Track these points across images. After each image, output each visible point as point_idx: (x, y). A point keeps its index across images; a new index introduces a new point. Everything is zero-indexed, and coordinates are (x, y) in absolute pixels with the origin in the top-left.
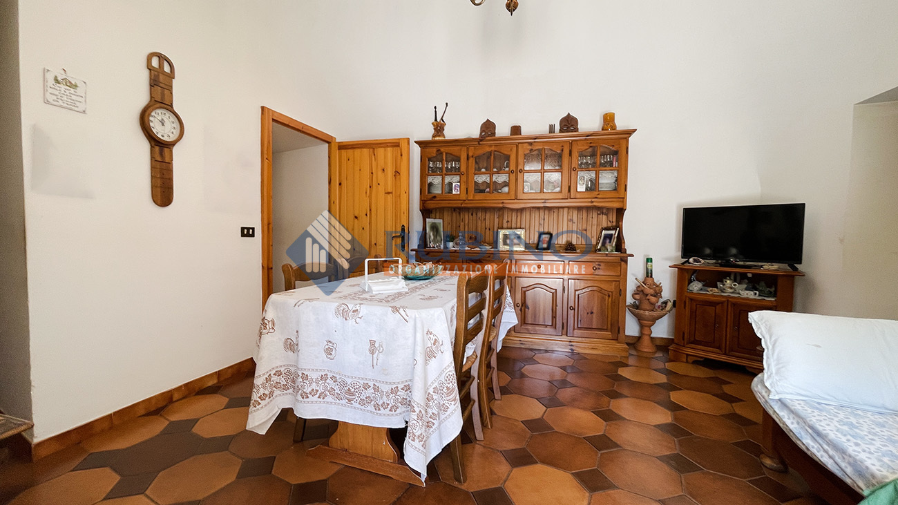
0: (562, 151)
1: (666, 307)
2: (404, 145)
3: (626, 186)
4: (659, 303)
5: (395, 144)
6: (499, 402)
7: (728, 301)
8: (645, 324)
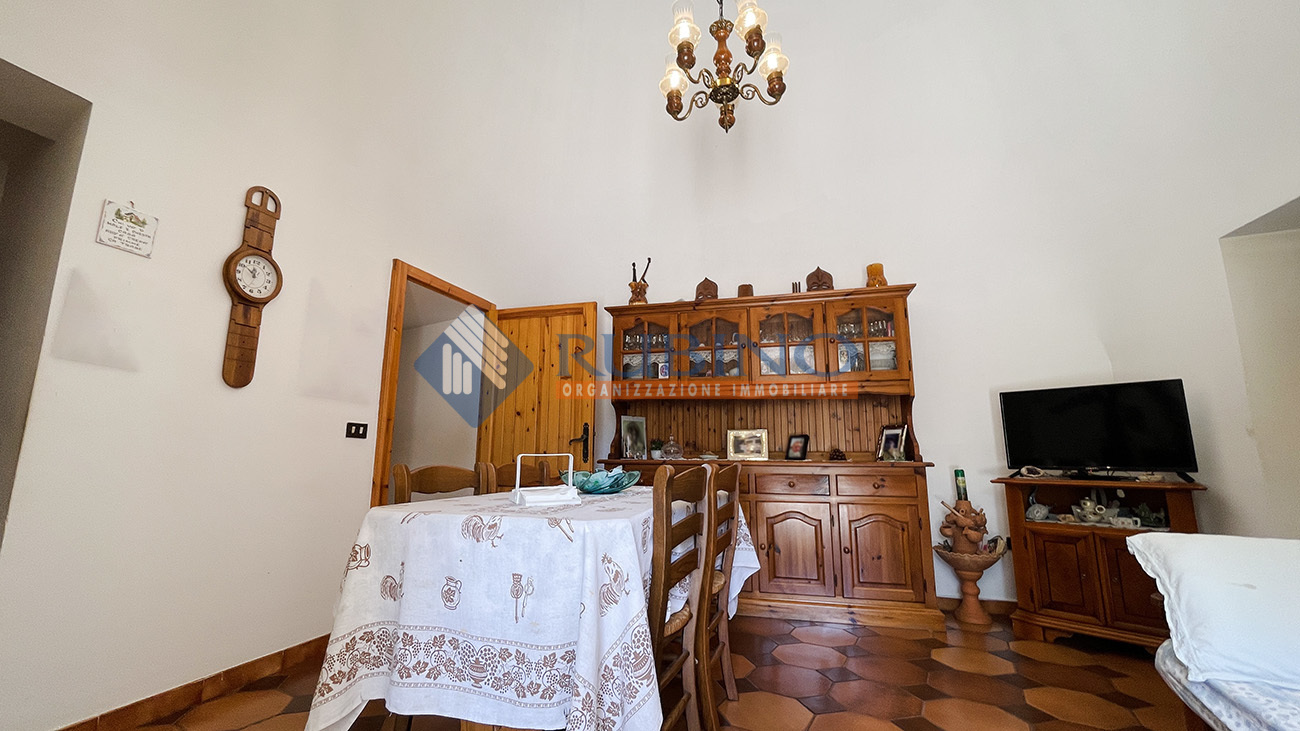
0: (813, 316)
1: (996, 547)
2: (589, 313)
3: (910, 362)
4: (985, 543)
5: (577, 311)
6: (735, 704)
7: (1094, 534)
8: (967, 576)
